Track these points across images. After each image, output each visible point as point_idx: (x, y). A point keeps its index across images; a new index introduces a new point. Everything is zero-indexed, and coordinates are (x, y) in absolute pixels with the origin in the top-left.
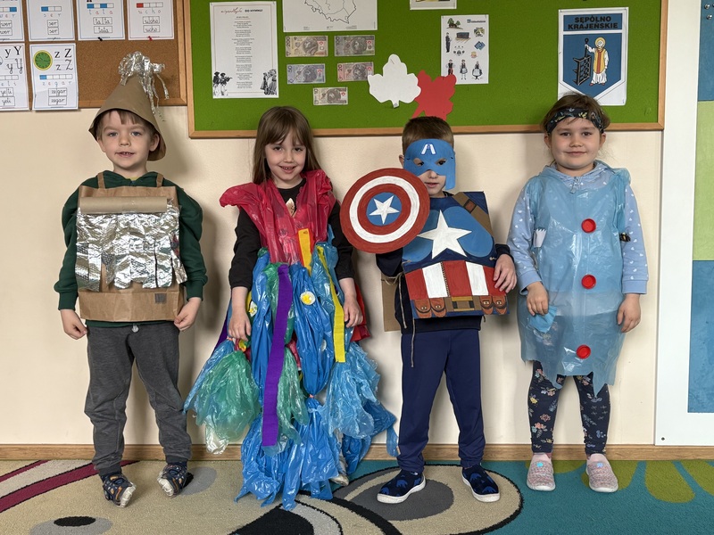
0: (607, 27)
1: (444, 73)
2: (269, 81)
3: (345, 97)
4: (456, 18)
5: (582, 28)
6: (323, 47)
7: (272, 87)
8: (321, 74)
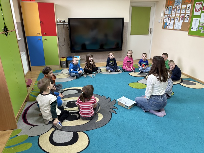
8: (202, 28)
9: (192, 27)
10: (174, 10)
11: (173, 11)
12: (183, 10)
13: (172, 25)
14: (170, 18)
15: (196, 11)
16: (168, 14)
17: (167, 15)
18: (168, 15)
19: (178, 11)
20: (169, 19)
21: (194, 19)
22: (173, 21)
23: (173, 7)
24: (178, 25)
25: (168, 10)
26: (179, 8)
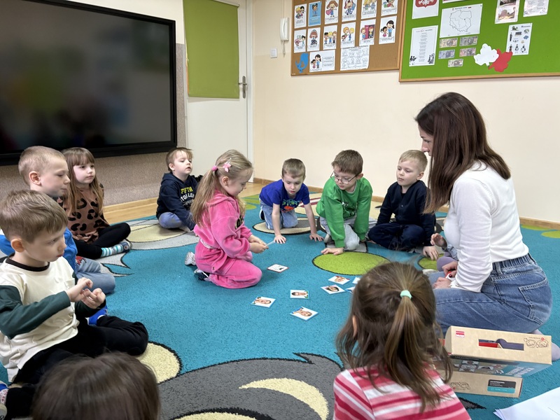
1: (508, 51)
2: (431, 59)
3: (461, 63)
4: (516, 26)
6: (455, 42)
7: (432, 60)
8: (453, 54)
9: (412, 54)
10: (331, 12)
11: (327, 16)
12: (369, 9)
13: (329, 58)
14: (318, 40)
15: (422, 5)
16: (307, 28)
17: (305, 31)
18: (310, 31)
19: (349, 13)
20: (314, 42)
21: (414, 30)
22: (334, 47)
23: (327, 4)
24: (355, 55)
25: (305, 14)
26: (349, 4)
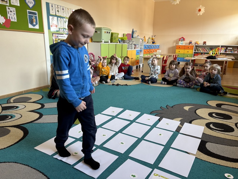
0: (34, 14)
1: (8, 18)
4: (9, 8)
5: (31, 14)
